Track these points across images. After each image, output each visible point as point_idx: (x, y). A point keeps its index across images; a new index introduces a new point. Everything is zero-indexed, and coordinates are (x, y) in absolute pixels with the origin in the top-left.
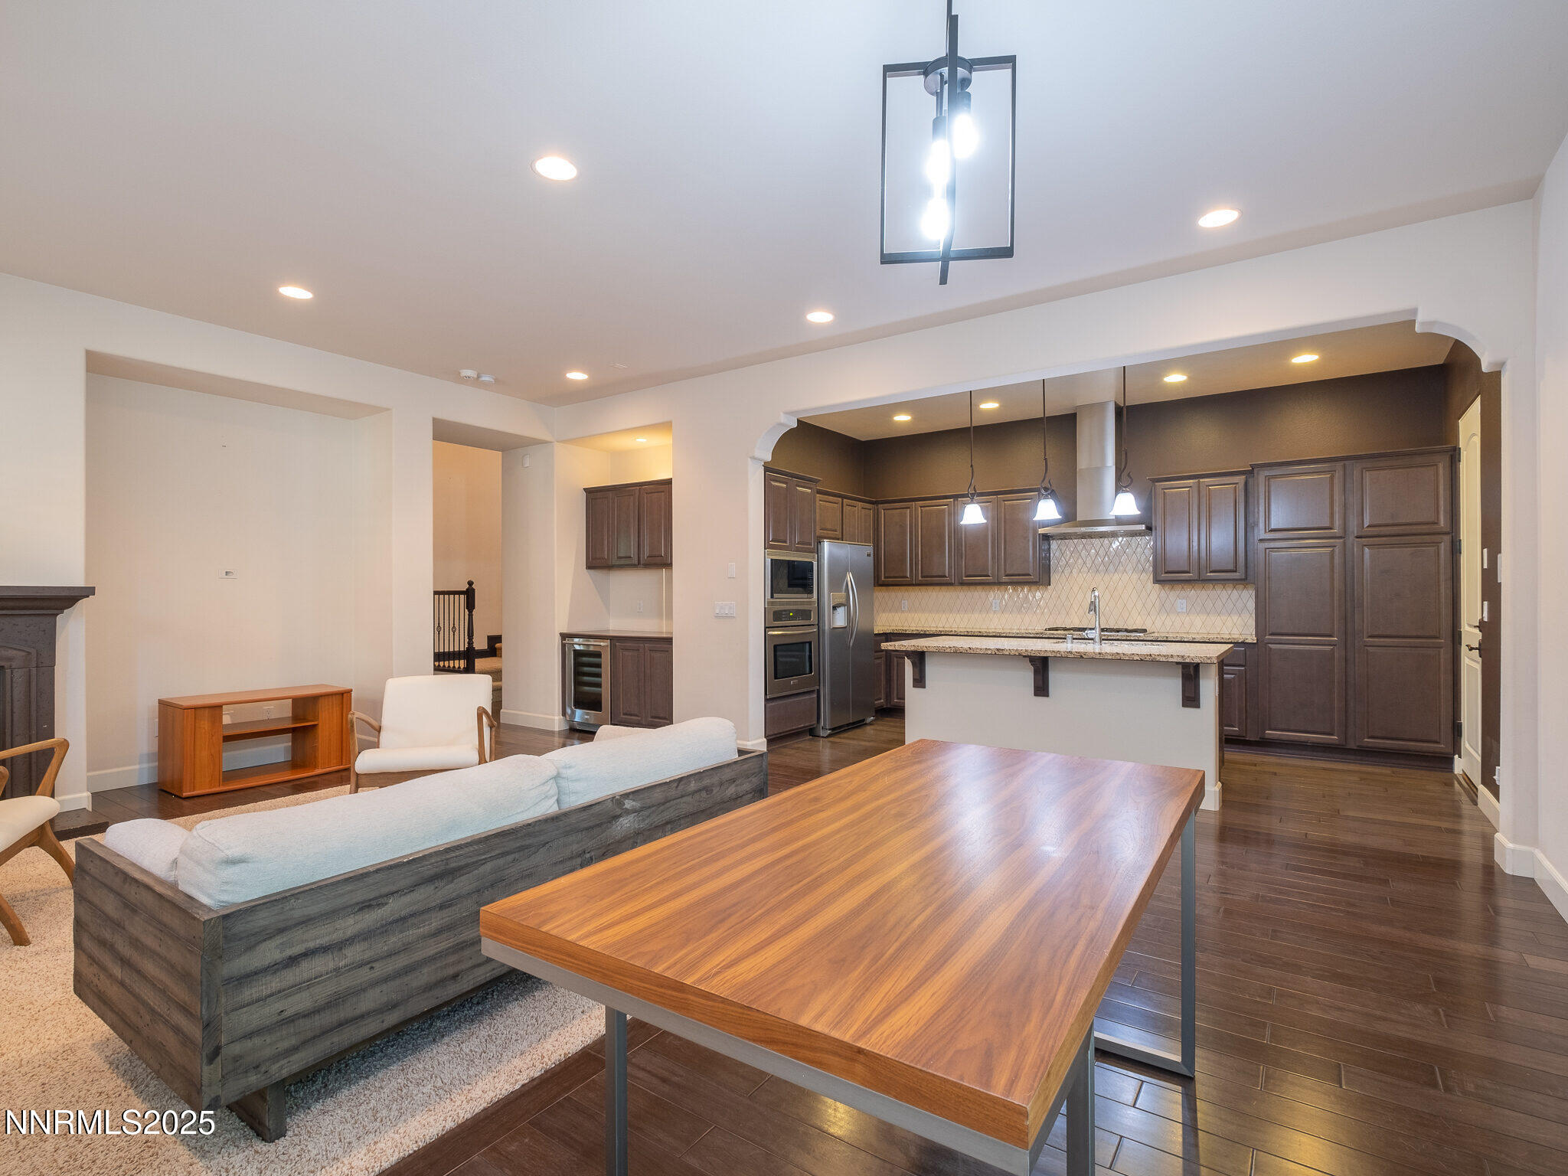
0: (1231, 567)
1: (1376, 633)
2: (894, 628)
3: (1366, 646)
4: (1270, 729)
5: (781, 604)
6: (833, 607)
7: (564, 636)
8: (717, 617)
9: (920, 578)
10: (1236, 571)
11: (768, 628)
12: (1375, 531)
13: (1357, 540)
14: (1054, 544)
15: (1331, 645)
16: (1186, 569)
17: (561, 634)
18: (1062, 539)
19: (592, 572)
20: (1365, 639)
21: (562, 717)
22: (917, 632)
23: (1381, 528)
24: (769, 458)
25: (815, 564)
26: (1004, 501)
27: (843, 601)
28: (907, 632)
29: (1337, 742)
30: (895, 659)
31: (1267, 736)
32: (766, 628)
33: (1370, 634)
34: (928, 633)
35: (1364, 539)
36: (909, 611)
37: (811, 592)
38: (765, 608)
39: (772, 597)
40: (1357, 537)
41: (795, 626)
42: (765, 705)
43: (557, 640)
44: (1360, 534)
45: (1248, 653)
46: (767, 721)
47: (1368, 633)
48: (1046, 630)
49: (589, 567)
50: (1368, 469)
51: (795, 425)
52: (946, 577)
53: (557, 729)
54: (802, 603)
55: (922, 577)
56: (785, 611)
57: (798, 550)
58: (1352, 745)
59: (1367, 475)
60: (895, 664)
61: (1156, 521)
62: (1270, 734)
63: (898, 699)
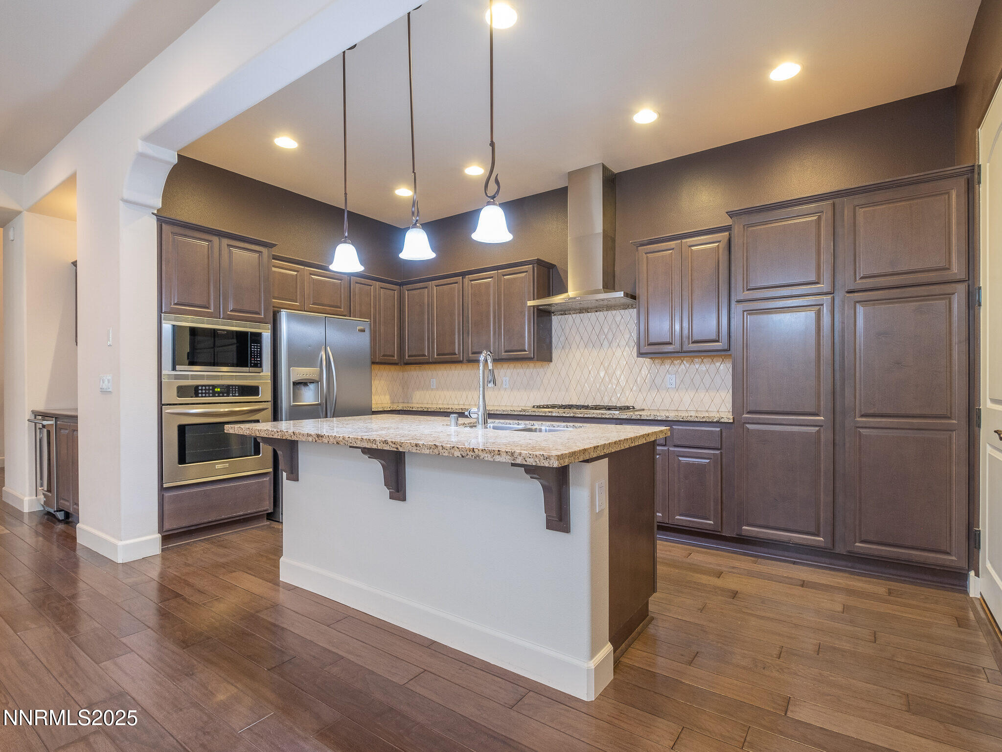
0: (714, 337)
1: (871, 411)
3: (859, 427)
4: (748, 525)
5: (194, 377)
6: (297, 383)
7: (35, 414)
9: (436, 356)
10: (718, 341)
11: (166, 404)
12: (870, 283)
13: (848, 295)
14: (555, 319)
15: (816, 426)
16: (668, 340)
18: (562, 314)
20: (858, 419)
21: (34, 497)
23: (877, 279)
24: (159, 204)
25: (267, 335)
26: (504, 275)
27: (315, 377)
29: (823, 545)
31: (743, 533)
32: (161, 405)
33: (863, 413)
35: (856, 294)
36: (437, 389)
37: (258, 365)
38: (159, 381)
39: (174, 369)
40: (849, 292)
41: (225, 403)
42: (160, 494)
44: (852, 288)
45: (724, 434)
46: (166, 512)
47: (860, 411)
48: (534, 407)
50: (862, 206)
51: (175, 161)
52: (456, 354)
53: (26, 509)
54: (240, 378)
56: (200, 386)
57: (231, 318)
58: (840, 549)
59: (860, 212)
61: (639, 289)
62: (748, 530)
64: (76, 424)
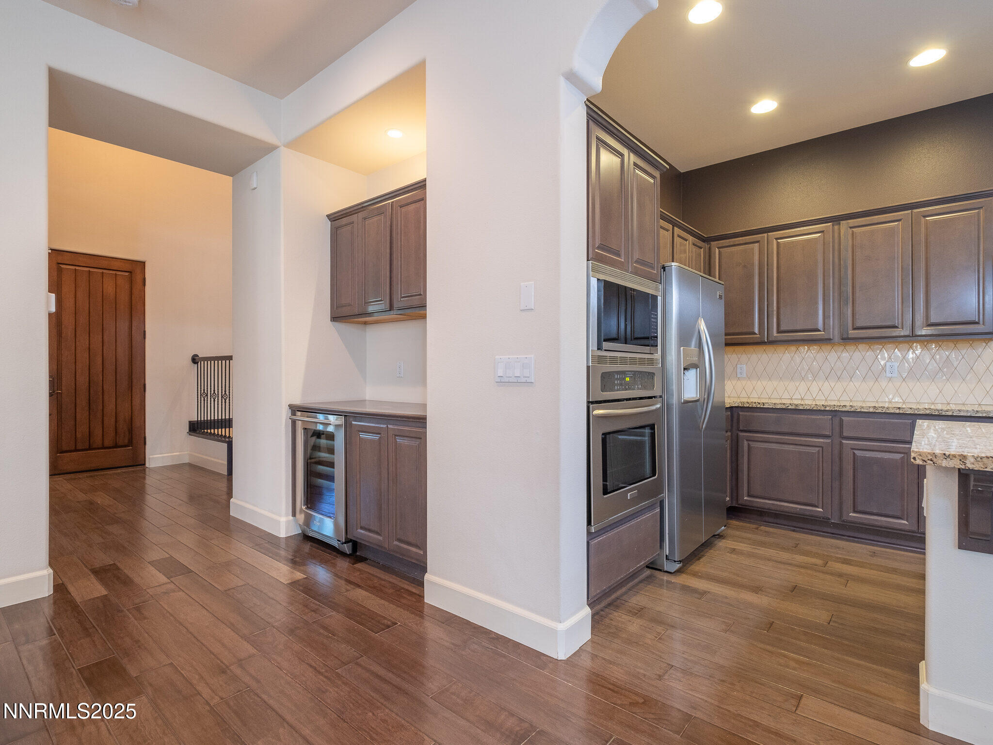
2: (745, 400)
5: (613, 360)
6: (685, 369)
7: (294, 409)
8: (501, 382)
9: (775, 334)
11: (592, 403)
17: (291, 406)
19: (336, 324)
21: (291, 518)
22: (784, 407)
24: (599, 85)
25: (660, 299)
26: (925, 217)
27: (695, 359)
28: (766, 406)
30: (746, 443)
32: (589, 402)
34: (801, 408)
36: (749, 378)
37: (654, 344)
38: (588, 367)
39: (599, 348)
41: (629, 399)
42: (588, 543)
43: (285, 413)
46: (592, 570)
49: (335, 318)
52: (819, 331)
53: (283, 534)
54: (642, 361)
55: (779, 332)
56: (618, 373)
57: (636, 272)
60: (746, 449)
63: (749, 496)
64: (423, 430)
